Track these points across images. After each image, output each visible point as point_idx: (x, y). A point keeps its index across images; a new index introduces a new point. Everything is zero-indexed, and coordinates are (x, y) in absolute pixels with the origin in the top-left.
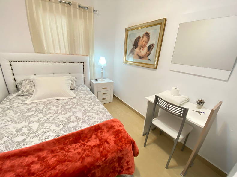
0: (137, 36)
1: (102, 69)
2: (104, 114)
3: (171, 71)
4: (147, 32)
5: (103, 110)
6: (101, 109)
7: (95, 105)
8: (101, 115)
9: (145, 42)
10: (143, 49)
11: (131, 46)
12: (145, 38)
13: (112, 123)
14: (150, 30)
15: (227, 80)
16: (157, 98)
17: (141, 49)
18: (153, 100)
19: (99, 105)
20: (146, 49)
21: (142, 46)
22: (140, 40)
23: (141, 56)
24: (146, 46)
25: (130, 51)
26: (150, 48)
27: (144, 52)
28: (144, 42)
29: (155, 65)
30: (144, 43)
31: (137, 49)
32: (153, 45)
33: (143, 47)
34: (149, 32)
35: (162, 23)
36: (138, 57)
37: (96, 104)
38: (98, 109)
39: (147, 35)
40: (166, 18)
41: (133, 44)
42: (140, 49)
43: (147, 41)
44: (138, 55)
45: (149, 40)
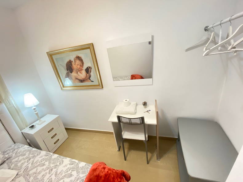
2: (77, 169)
4: (78, 55)
5: (72, 164)
6: (69, 166)
7: (56, 165)
8: (74, 173)
9: (80, 65)
10: (80, 73)
12: (78, 62)
13: (95, 174)
14: (81, 54)
15: (152, 84)
17: (79, 73)
19: (63, 161)
20: (84, 72)
21: (78, 70)
22: (73, 64)
23: (81, 79)
24: (82, 69)
26: (88, 70)
27: (83, 75)
30: (79, 66)
32: (90, 68)
34: (80, 55)
35: (90, 47)
36: (77, 80)
37: (58, 164)
38: (65, 169)
39: (79, 59)
40: (92, 43)
42: (77, 73)
43: (82, 64)
44: (77, 79)
45: (83, 63)
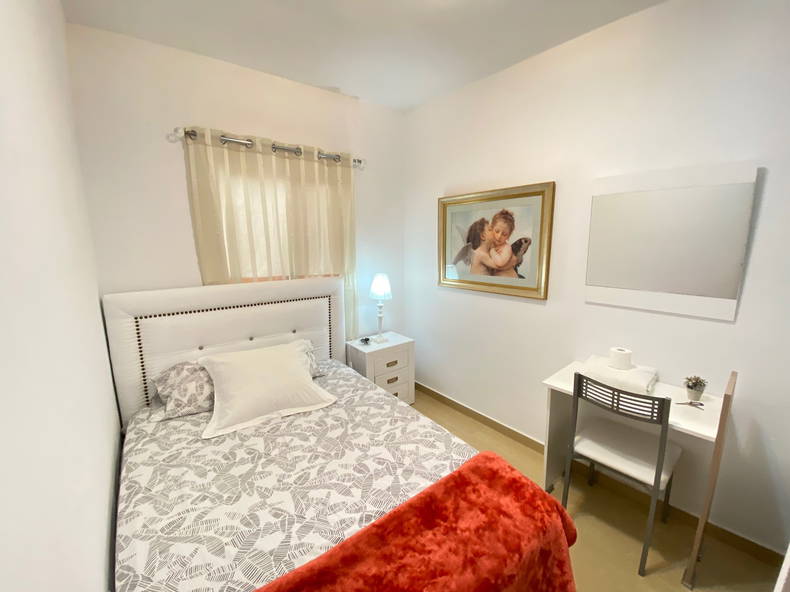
0: (476, 218)
1: (381, 307)
2: (447, 442)
3: (587, 303)
4: (506, 209)
5: (437, 430)
6: (430, 430)
7: (406, 418)
8: (441, 445)
9: (503, 234)
10: (497, 251)
11: (457, 242)
12: (501, 225)
14: (513, 207)
15: (733, 319)
16: (579, 380)
17: (493, 251)
18: (569, 388)
19: (418, 418)
20: (506, 251)
21: (495, 243)
22: (486, 228)
23: (494, 266)
24: (505, 243)
25: (456, 253)
26: (518, 247)
27: (502, 256)
28: (498, 232)
29: (543, 290)
30: (499, 235)
31: (478, 250)
32: (526, 242)
33: (496, 245)
34: (510, 209)
35: (546, 193)
36: (482, 269)
37: (409, 417)
38: (422, 430)
39: (505, 218)
40: (554, 183)
41: (466, 235)
42: (489, 250)
43: (507, 231)
44: (484, 265)
45: (512, 228)
